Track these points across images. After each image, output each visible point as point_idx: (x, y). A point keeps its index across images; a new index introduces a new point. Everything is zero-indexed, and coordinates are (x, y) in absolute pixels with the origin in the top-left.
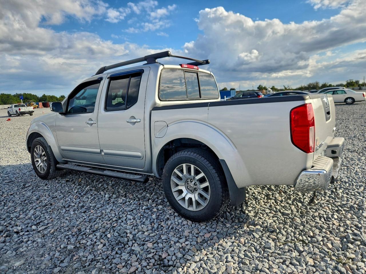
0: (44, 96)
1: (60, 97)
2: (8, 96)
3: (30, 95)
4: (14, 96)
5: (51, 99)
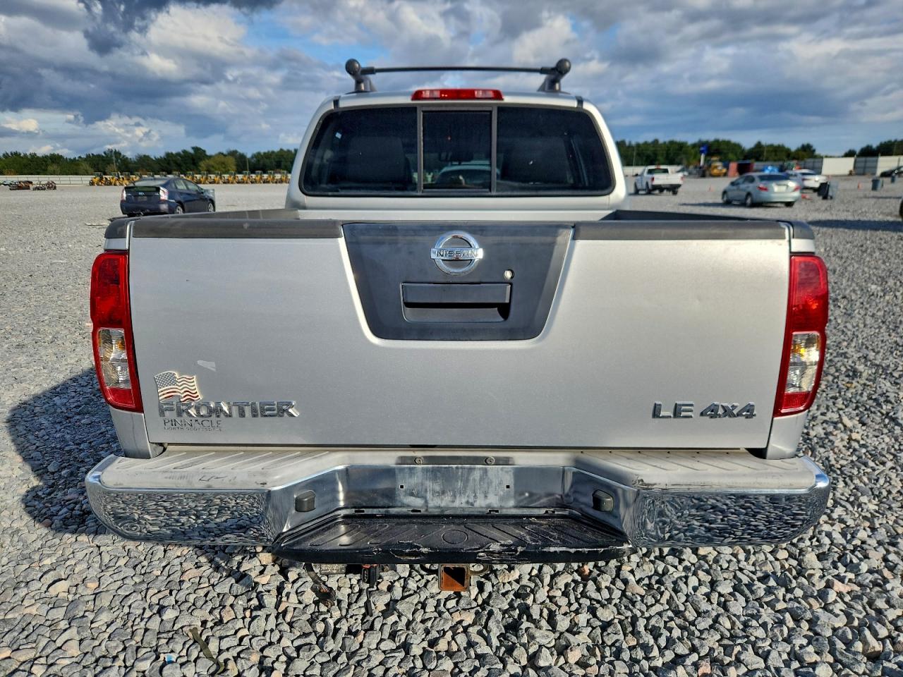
0: (759, 145)
1: (798, 150)
2: (681, 147)
3: (728, 143)
4: (694, 146)
5: (773, 154)
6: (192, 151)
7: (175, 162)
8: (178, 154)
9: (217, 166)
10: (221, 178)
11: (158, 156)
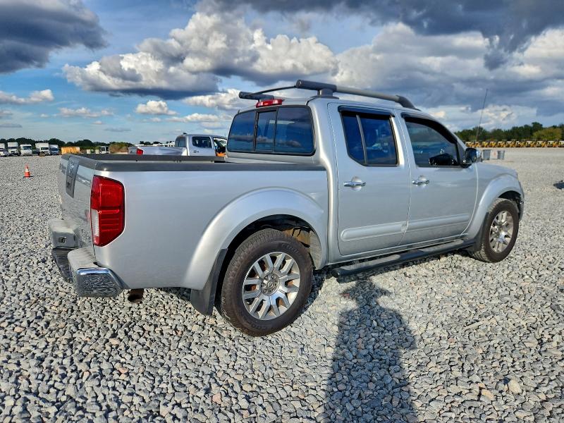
6: (532, 125)
7: (518, 133)
8: (521, 128)
9: (545, 135)
10: (546, 143)
11: (507, 129)
